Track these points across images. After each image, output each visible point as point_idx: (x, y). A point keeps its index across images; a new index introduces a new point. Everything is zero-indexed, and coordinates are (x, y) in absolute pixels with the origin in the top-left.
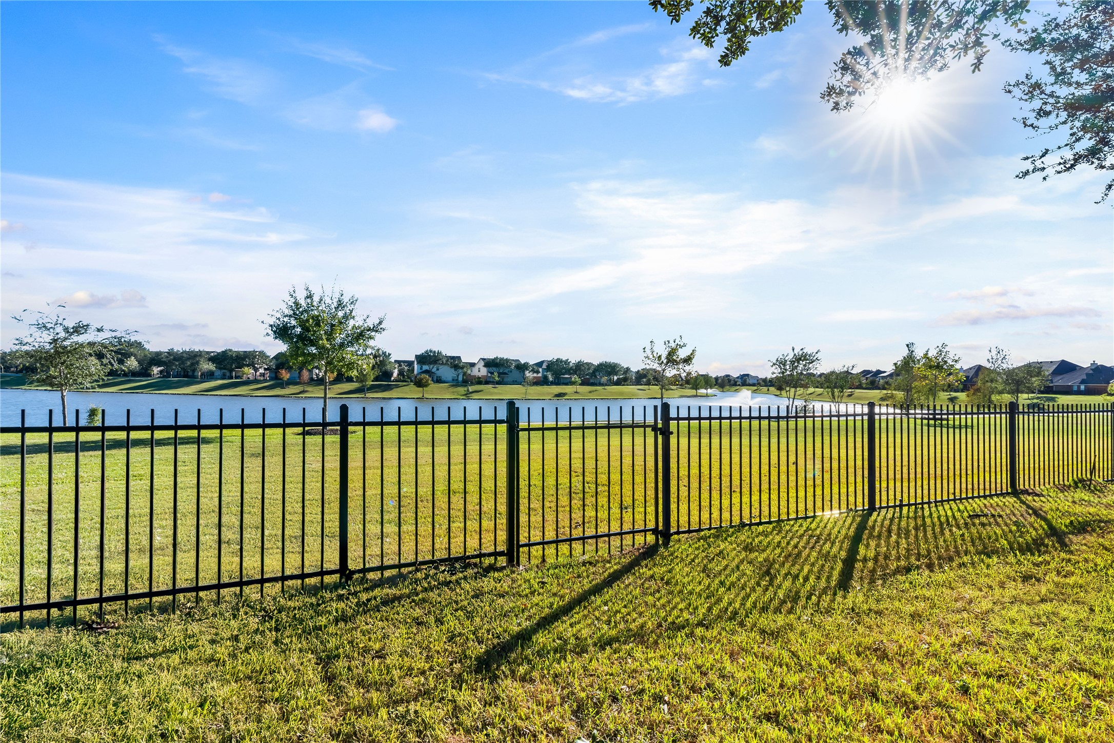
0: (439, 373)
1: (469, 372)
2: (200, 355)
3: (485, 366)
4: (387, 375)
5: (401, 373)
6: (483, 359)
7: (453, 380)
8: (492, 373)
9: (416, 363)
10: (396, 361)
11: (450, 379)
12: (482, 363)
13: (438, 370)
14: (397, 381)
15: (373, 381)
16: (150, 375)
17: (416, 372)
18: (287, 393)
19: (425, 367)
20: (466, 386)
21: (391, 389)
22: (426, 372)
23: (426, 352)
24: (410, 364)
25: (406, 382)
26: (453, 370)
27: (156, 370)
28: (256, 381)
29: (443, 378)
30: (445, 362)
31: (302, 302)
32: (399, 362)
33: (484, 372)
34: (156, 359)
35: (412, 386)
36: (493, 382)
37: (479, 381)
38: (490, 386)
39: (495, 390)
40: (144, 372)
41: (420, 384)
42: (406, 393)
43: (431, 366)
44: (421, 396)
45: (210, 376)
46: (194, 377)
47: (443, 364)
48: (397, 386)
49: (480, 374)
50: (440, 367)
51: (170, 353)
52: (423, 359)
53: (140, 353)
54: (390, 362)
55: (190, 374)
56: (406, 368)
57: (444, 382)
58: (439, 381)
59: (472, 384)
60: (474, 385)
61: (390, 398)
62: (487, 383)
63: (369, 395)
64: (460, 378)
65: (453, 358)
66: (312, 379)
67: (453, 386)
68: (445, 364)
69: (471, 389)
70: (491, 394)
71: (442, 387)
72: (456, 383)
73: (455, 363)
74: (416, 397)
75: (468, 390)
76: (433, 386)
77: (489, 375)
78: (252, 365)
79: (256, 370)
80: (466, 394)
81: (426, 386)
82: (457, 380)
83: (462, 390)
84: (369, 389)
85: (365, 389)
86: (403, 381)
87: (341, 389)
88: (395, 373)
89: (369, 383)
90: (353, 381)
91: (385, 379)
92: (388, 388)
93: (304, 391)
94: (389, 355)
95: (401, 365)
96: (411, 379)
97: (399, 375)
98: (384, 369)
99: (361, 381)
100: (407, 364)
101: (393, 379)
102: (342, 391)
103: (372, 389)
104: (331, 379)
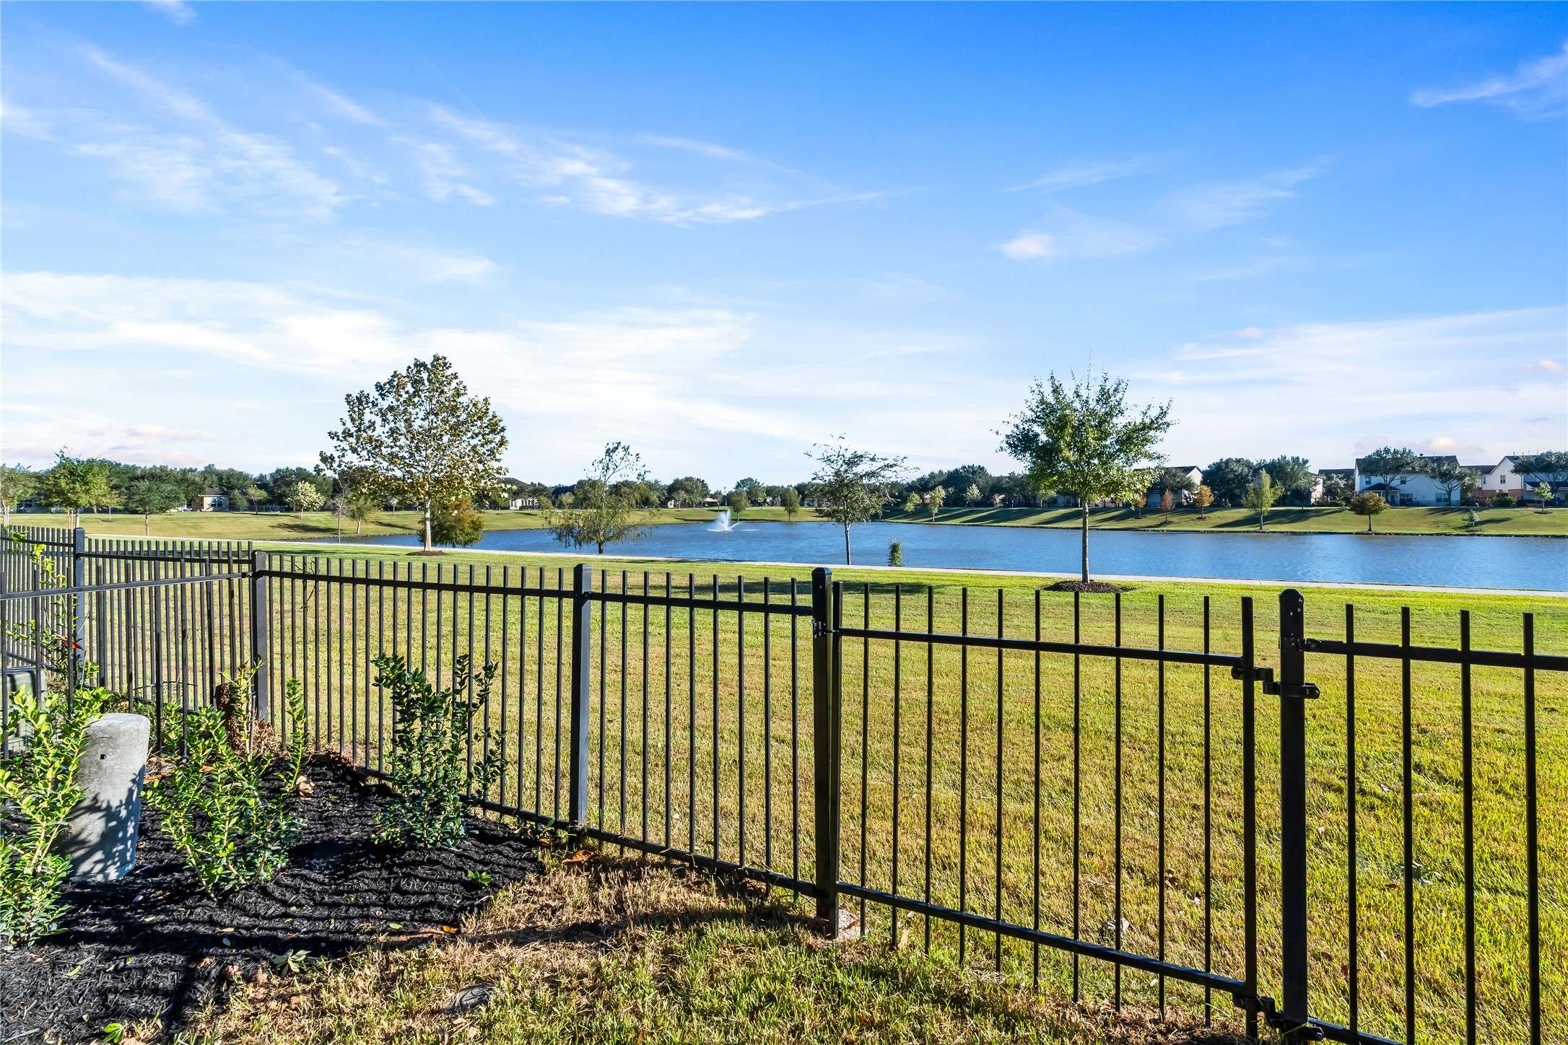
0: (1405, 489)
1: (1478, 483)
3: (1516, 471)
4: (1301, 496)
5: (1329, 491)
6: (1512, 458)
7: (1439, 500)
8: (1535, 485)
9: (1357, 472)
10: (1321, 472)
11: (1433, 498)
12: (1511, 466)
13: (1403, 482)
14: (1318, 504)
15: (1273, 505)
16: (992, 505)
17: (1357, 489)
18: (1143, 525)
19: (1376, 480)
20: (1467, 511)
21: (1309, 518)
22: (1379, 487)
23: (1378, 453)
24: (1348, 474)
25: (1337, 505)
26: (1437, 482)
27: (998, 498)
28: (1106, 509)
29: (1417, 497)
30: (1417, 469)
31: (1051, 399)
32: (1327, 474)
33: (1515, 482)
34: (997, 485)
35: (1349, 515)
36: (1539, 502)
37: (1502, 501)
38: (1531, 510)
39: (1544, 518)
40: (985, 502)
41: (1361, 508)
42: (1337, 524)
43: (1389, 477)
44: (1365, 529)
45: (1052, 504)
46: (1036, 505)
47: (1413, 471)
48: (1318, 514)
49: (1505, 488)
50: (1409, 478)
51: (1012, 477)
52: (1369, 465)
53: (982, 480)
54: (1306, 474)
55: (1032, 502)
56: (1342, 483)
57: (1418, 504)
58: (1407, 502)
59: (1484, 506)
60: (1490, 507)
61: (1305, 533)
62: (1522, 503)
63: (1268, 528)
64: (1456, 496)
65: (1438, 460)
66: (1179, 505)
67: (1436, 511)
68: (1420, 472)
69: (1477, 516)
70: (1532, 526)
71: (1410, 514)
72: (1443, 506)
73: (1442, 468)
74: (1354, 531)
75: (1471, 519)
76: (1389, 512)
77: (1529, 488)
80: (1467, 527)
81: (1376, 512)
82: (1448, 500)
83: (1458, 518)
84: (1266, 519)
85: (1259, 519)
86: (1331, 505)
87: (1222, 518)
88: (1318, 492)
89: (1267, 508)
90: (1241, 506)
91: (1297, 502)
92: (1302, 516)
93: (1166, 523)
94: (1305, 462)
95: (1330, 478)
96: (1347, 500)
97: (1324, 494)
98: (1294, 485)
99: (1254, 506)
100: (1341, 476)
101: (1313, 501)
102: (1224, 522)
103: (1272, 517)
104: (1207, 504)
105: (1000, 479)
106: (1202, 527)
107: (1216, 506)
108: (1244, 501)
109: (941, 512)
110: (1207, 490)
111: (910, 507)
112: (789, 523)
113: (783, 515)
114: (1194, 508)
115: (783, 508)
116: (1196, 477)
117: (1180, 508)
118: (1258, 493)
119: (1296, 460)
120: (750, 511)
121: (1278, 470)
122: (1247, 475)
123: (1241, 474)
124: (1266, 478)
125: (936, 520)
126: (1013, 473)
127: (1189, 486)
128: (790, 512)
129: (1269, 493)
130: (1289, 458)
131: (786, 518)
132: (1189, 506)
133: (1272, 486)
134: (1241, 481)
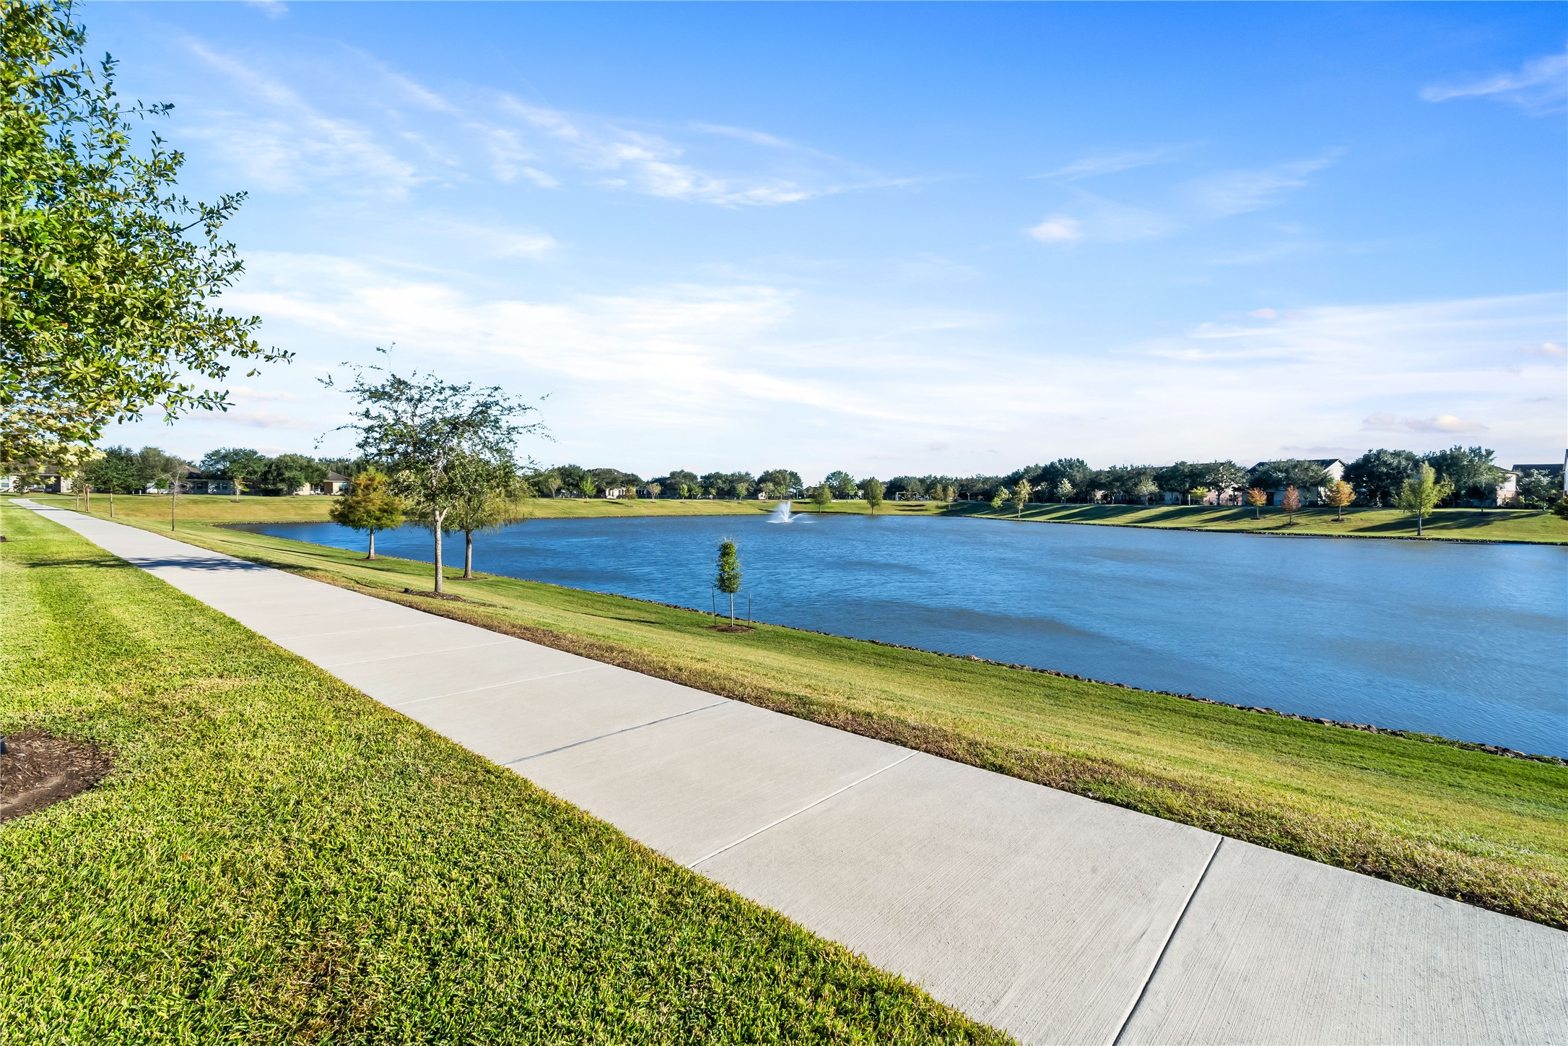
2: (1144, 473)
4: (1484, 495)
5: (1525, 490)
10: (1516, 467)
14: (1507, 506)
15: (1436, 506)
16: (1091, 501)
18: (1260, 526)
21: (1488, 523)
24: (1554, 469)
25: (1535, 507)
27: (1099, 494)
28: (1219, 507)
32: (1525, 470)
34: (1095, 481)
35: (1552, 520)
40: (1081, 496)
42: (1533, 531)
45: (1155, 500)
46: (1141, 502)
48: (1504, 517)
51: (1113, 471)
53: (1078, 476)
55: (1133, 498)
56: (1545, 481)
61: (1483, 542)
63: (1424, 534)
66: (1311, 504)
74: (1558, 541)
78: (1215, 485)
79: (1220, 490)
84: (1426, 522)
85: (1417, 522)
86: (1526, 507)
87: (1367, 521)
88: (1507, 490)
89: (1428, 509)
90: (1393, 506)
91: (1476, 502)
92: (1481, 520)
93: (1290, 525)
94: (1489, 453)
95: (1529, 475)
96: (1552, 501)
97: (1518, 494)
98: (1471, 483)
99: (1410, 506)
100: (1544, 472)
101: (1499, 502)
102: (1368, 525)
103: (1433, 520)
104: (1345, 503)
105: (1100, 473)
106: (1337, 530)
107: (1356, 506)
108: (1394, 500)
109: (1026, 508)
110: (1347, 488)
111: (997, 502)
112: (872, 516)
113: (866, 508)
114: (1330, 508)
115: (865, 501)
116: (1336, 472)
117: (1314, 507)
118: (1417, 491)
119: (1476, 452)
120: (835, 504)
121: (1445, 464)
122: (1405, 469)
123: (1398, 467)
124: (1429, 473)
125: (1022, 516)
126: (1114, 467)
127: (1324, 481)
128: (873, 505)
129: (1432, 491)
130: (1466, 449)
131: (869, 511)
132: (1325, 505)
133: (1437, 481)
134: (1397, 476)
